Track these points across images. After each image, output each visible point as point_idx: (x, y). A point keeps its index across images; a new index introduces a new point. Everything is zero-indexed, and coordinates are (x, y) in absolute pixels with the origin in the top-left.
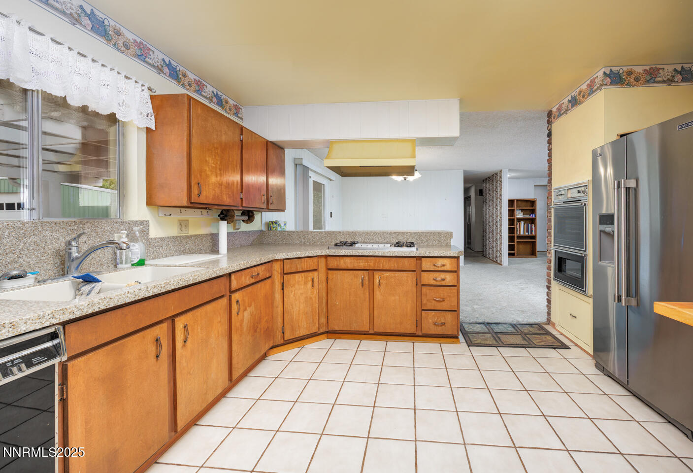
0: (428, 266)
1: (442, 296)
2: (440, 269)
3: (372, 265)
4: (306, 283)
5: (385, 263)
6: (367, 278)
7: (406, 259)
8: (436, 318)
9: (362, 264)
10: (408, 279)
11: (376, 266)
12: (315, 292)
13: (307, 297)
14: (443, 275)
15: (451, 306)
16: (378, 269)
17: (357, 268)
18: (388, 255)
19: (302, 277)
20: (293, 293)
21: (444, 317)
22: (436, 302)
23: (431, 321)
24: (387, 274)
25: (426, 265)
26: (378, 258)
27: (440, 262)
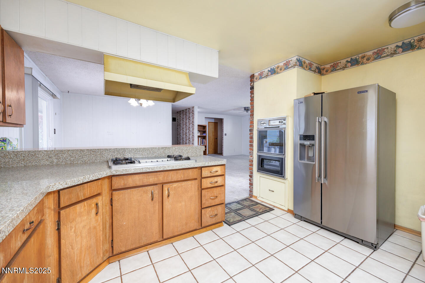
0: (206, 174)
1: (215, 195)
2: (214, 175)
3: (161, 179)
4: (89, 213)
5: (173, 175)
6: (156, 192)
7: (190, 170)
8: (212, 212)
9: (152, 179)
10: (192, 186)
11: (165, 179)
12: (99, 220)
13: (90, 228)
14: (216, 179)
15: (221, 200)
16: (167, 181)
17: (147, 184)
18: (177, 168)
19: (84, 206)
20: (73, 229)
21: (217, 209)
22: (211, 200)
23: (208, 215)
24: (175, 185)
25: (206, 173)
26: (167, 172)
27: (215, 169)
